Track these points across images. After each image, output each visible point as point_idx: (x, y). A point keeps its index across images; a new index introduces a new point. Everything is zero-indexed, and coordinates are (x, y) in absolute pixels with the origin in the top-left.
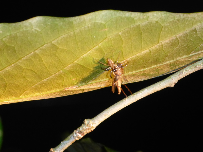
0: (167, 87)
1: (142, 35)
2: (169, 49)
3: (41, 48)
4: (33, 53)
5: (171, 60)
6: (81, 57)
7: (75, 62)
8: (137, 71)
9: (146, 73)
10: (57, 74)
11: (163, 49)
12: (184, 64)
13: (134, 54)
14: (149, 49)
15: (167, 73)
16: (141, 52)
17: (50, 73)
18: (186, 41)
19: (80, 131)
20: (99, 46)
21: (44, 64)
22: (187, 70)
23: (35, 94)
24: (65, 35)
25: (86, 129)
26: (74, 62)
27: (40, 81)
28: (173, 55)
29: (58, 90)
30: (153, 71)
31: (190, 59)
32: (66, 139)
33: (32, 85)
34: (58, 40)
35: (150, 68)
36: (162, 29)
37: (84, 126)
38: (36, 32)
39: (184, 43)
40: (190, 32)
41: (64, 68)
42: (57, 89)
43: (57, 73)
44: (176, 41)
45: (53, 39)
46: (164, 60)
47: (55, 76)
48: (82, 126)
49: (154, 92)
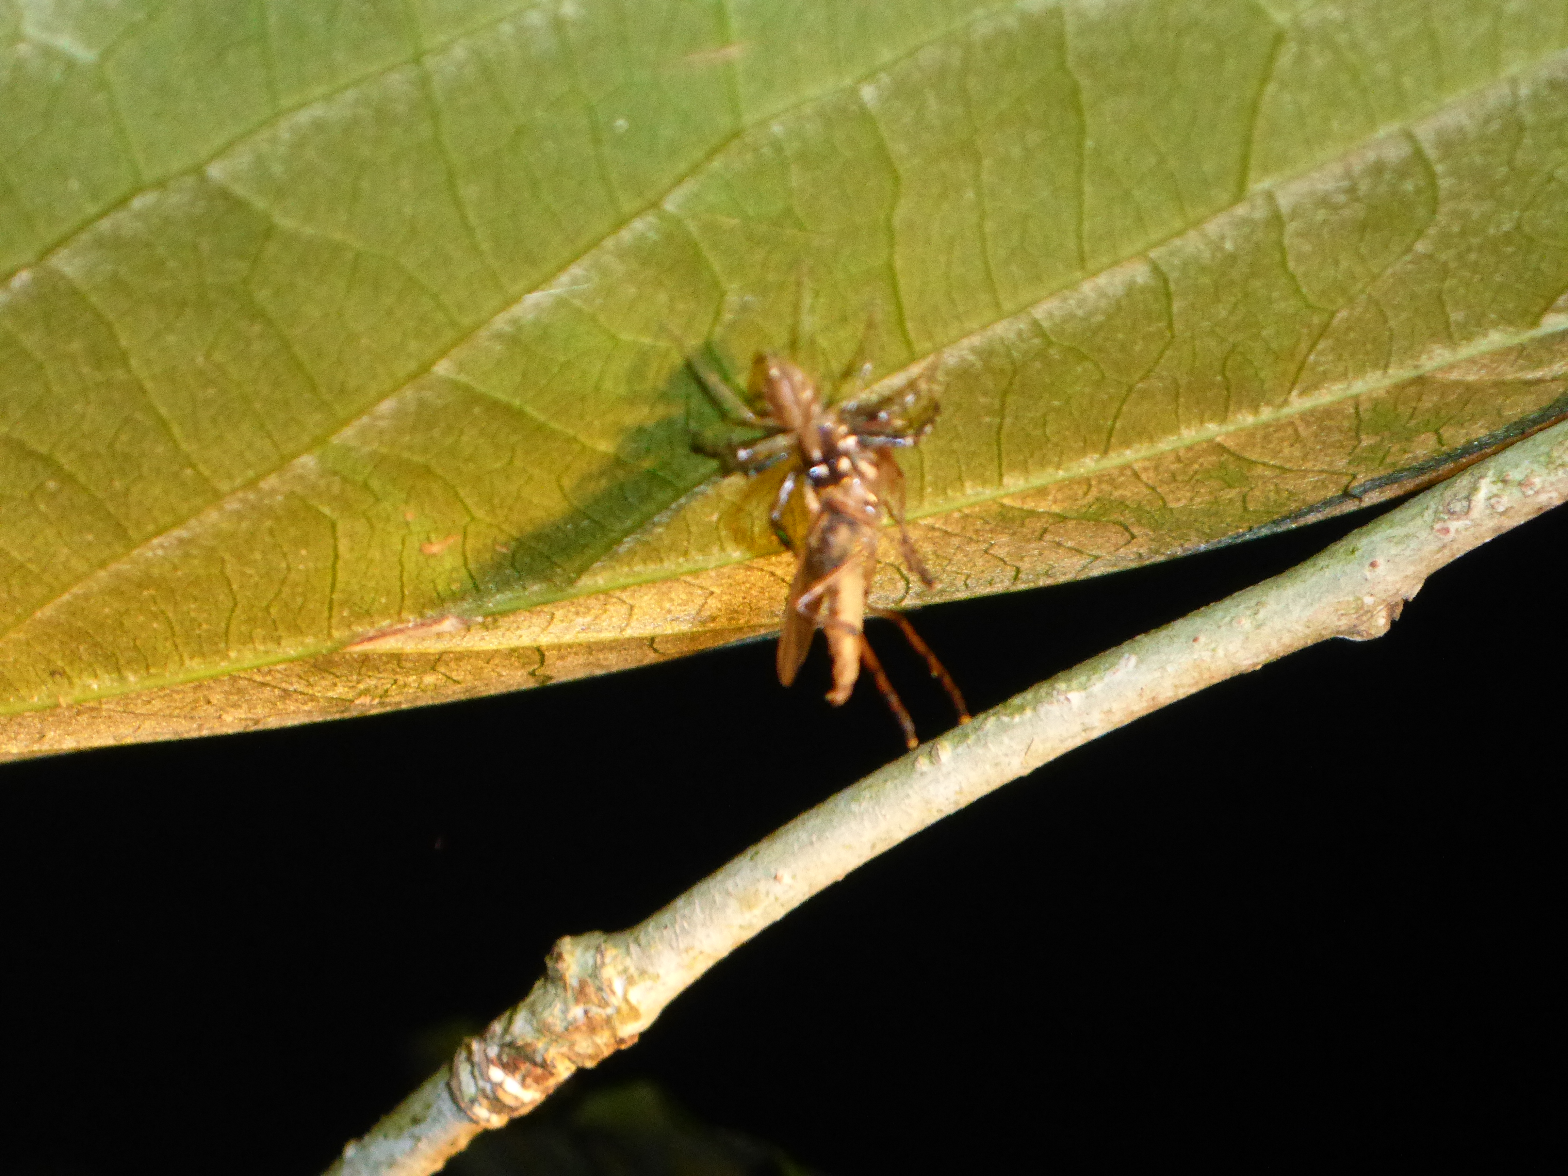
0: (1327, 635)
1: (1078, 111)
2: (1344, 264)
3: (105, 225)
4: (24, 277)
5: (1361, 370)
6: (500, 323)
7: (442, 368)
8: (1038, 480)
9: (1128, 493)
10: (273, 492)
11: (1283, 263)
12: (1484, 414)
13: (1008, 306)
14: (1153, 254)
15: (1328, 503)
16: (1073, 286)
17: (206, 480)
18: (1505, 182)
19: (511, 1045)
20: (664, 217)
21: (141, 389)
22: (1515, 475)
23: (71, 683)
24: (328, 98)
25: (571, 1027)
26: (425, 368)
27: (115, 557)
28: (1386, 321)
29: (291, 648)
30: (1194, 482)
31: (1539, 364)
32: (389, 1123)
33: (38, 591)
34: (265, 147)
35: (1166, 444)
36: (1271, 58)
37: (549, 997)
38: (57, 74)
39: (1487, 206)
40: (1546, 92)
41: (334, 431)
42: (278, 641)
43: (271, 482)
44: (1409, 186)
45: (218, 141)
46: (1292, 368)
47: (253, 508)
48: (530, 999)
49: (1202, 686)
